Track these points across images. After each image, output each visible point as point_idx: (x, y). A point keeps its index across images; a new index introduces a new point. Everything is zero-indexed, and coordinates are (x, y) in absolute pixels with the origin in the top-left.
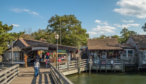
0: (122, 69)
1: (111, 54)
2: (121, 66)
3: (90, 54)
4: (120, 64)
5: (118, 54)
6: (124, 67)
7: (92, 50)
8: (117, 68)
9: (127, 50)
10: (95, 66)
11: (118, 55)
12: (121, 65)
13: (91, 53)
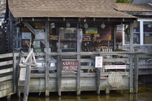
0: (131, 85)
1: (92, 35)
2: (126, 73)
3: (20, 35)
4: (124, 67)
5: (113, 35)
6: (137, 78)
7: (28, 20)
8: (115, 83)
9: (141, 21)
10: (39, 78)
11: (113, 38)
12: (128, 70)
13: (21, 31)
